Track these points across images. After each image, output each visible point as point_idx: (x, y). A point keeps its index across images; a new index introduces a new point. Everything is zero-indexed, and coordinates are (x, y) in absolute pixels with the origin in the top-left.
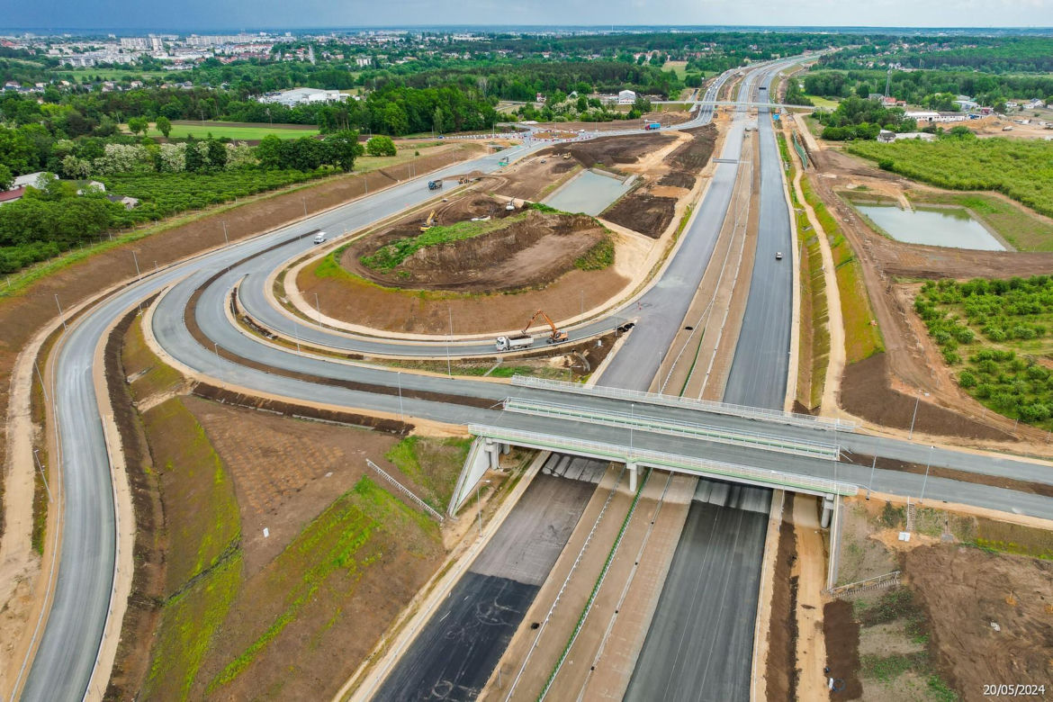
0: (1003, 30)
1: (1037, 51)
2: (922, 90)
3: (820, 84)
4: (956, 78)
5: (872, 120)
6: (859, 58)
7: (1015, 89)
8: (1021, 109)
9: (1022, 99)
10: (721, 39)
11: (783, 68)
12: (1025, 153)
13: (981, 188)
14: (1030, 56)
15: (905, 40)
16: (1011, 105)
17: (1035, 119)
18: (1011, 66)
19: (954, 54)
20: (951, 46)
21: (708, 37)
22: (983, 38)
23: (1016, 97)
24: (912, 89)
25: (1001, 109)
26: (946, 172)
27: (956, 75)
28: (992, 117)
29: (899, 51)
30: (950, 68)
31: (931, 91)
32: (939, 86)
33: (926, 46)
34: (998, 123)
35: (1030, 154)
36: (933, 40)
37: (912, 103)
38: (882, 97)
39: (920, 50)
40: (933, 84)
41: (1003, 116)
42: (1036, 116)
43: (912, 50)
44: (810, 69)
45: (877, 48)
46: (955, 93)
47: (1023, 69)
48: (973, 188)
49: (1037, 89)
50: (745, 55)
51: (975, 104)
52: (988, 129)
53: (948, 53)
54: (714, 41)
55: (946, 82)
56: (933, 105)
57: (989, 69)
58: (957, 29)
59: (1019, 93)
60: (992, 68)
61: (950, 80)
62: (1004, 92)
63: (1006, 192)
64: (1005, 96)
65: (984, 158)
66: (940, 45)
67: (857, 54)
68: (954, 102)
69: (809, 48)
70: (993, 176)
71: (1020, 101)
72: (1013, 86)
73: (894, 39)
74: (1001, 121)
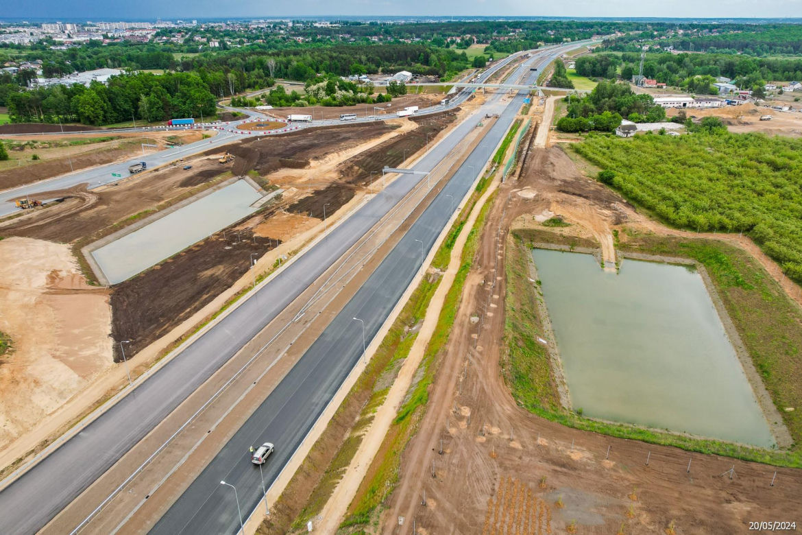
0: (765, 19)
1: (795, 36)
2: (683, 72)
3: (587, 66)
4: (718, 60)
5: (616, 108)
6: (638, 41)
7: (774, 71)
8: (781, 93)
9: (781, 80)
10: (526, 26)
11: (568, 50)
12: (787, 161)
13: (723, 228)
14: (789, 40)
15: (681, 27)
16: (770, 87)
17: (795, 104)
18: (771, 48)
19: (721, 39)
20: (720, 33)
21: (516, 24)
22: (747, 25)
23: (775, 79)
24: (675, 71)
25: (759, 94)
26: (677, 196)
27: (718, 58)
28: (748, 103)
29: (674, 36)
30: (716, 51)
31: (691, 74)
32: (701, 68)
33: (698, 31)
34: (756, 111)
35: (793, 163)
36: (704, 27)
37: (672, 85)
38: (645, 78)
39: (692, 34)
40: (695, 65)
41: (762, 101)
42: (796, 100)
43: (685, 35)
44: (593, 51)
45: (655, 33)
46: (715, 75)
47: (782, 52)
48: (711, 229)
49: (795, 71)
50: (540, 39)
51: (734, 87)
52: (745, 119)
53: (715, 37)
54: (520, 27)
55: (708, 64)
56: (692, 88)
57: (751, 51)
58: (727, 19)
59: (777, 75)
60: (754, 50)
61: (712, 62)
62: (763, 74)
63: (759, 241)
64: (764, 78)
65: (733, 169)
66: (710, 31)
67: (636, 39)
68: (712, 86)
69: (598, 34)
70: (741, 210)
71: (780, 84)
72: (772, 68)
73: (672, 26)
74: (758, 108)
